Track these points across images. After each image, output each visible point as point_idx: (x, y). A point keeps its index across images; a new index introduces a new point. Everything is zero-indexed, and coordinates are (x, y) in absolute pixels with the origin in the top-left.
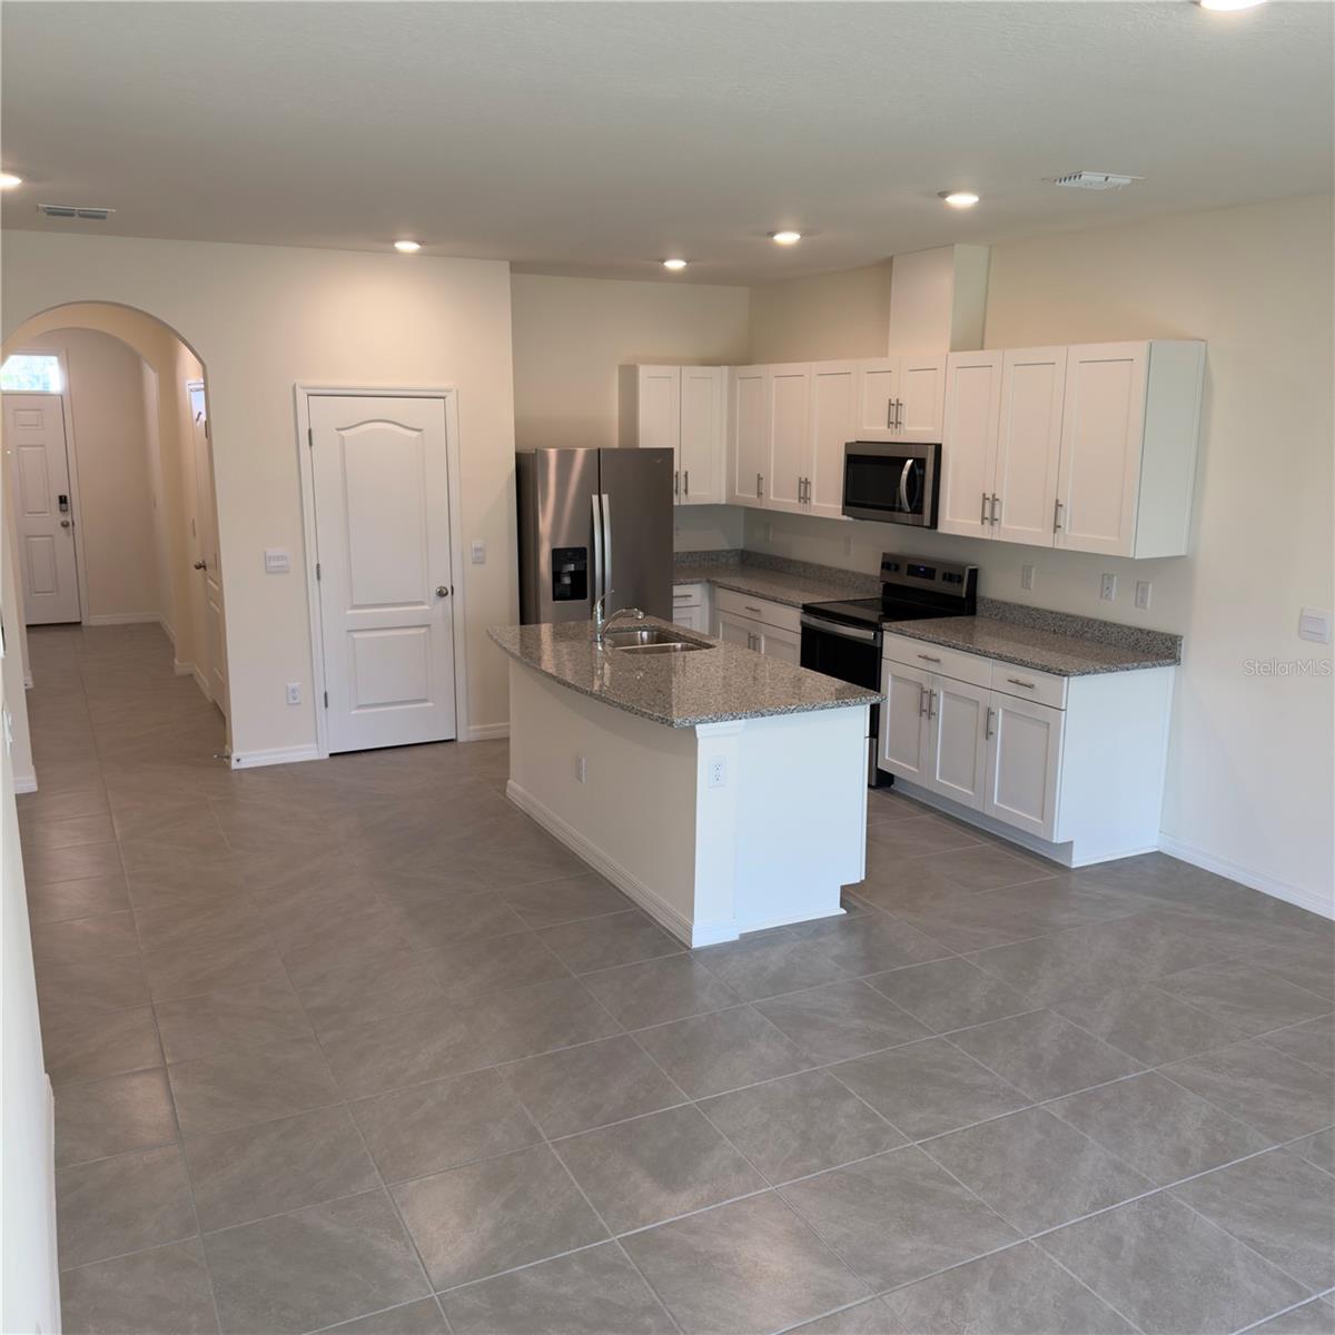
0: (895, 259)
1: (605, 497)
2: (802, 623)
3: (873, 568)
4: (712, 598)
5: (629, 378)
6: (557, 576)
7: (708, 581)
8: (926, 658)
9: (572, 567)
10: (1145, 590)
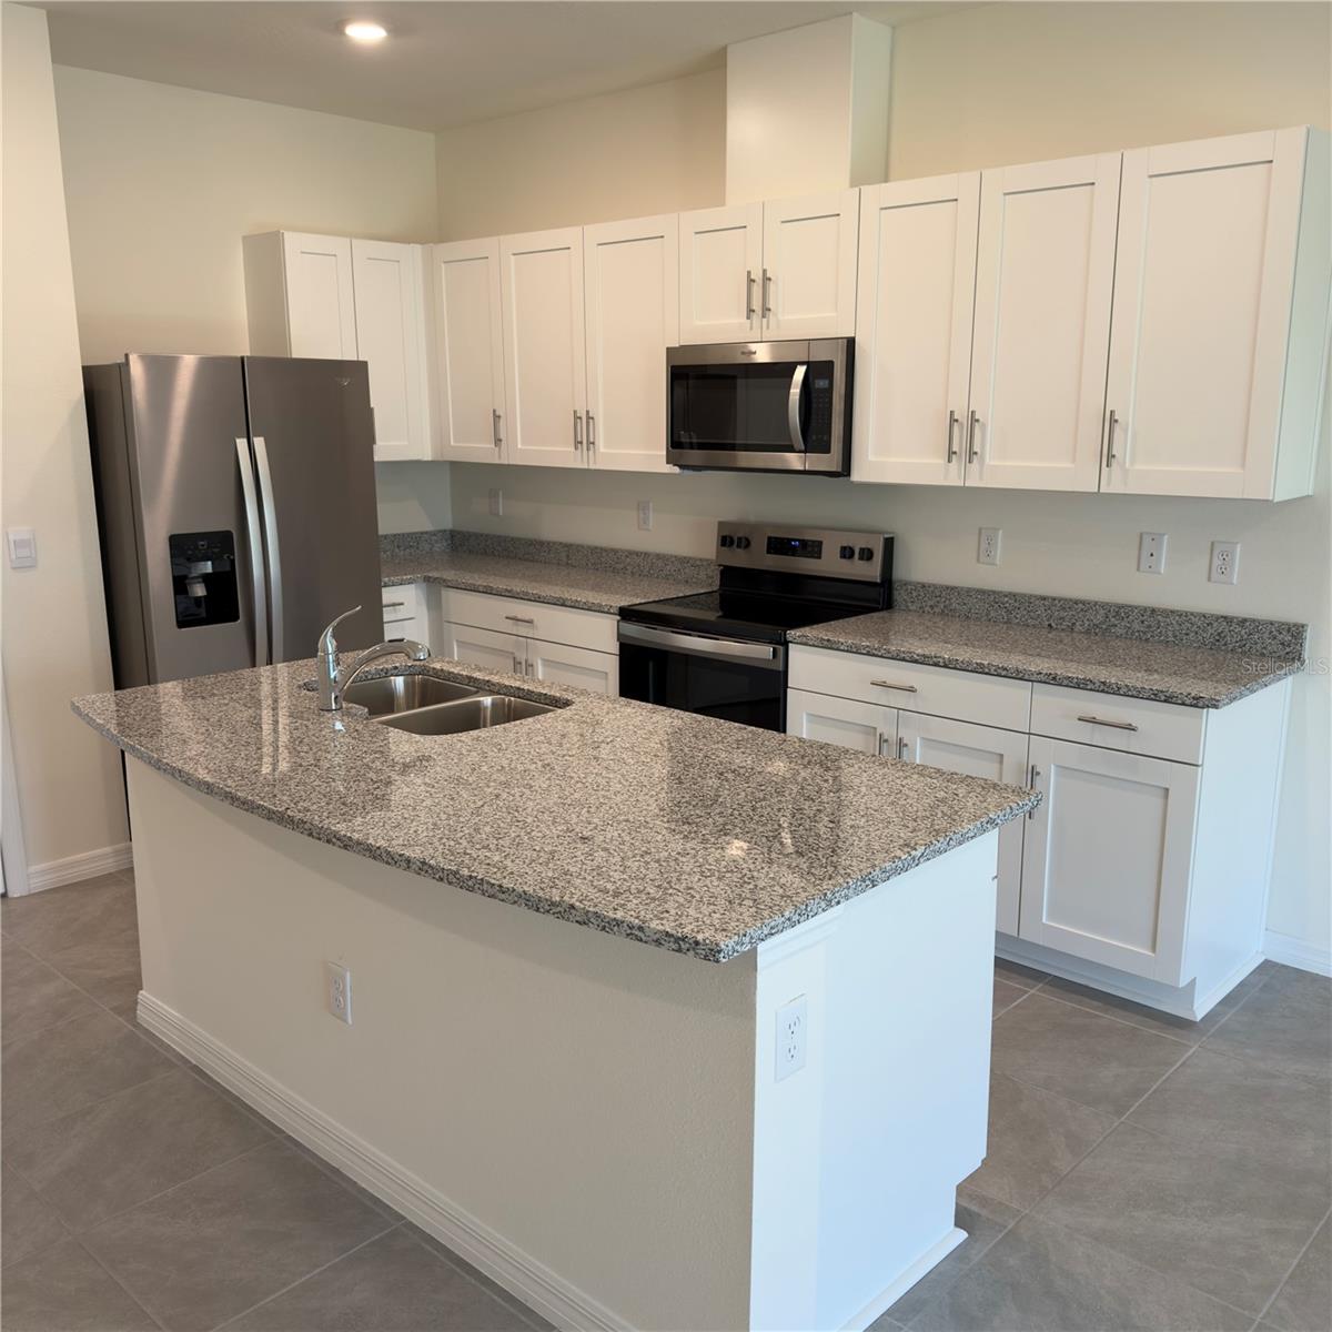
0: (729, 50)
1: (259, 443)
2: (620, 636)
3: (705, 547)
4: (435, 604)
5: (266, 256)
6: (180, 585)
7: (427, 579)
8: (883, 685)
9: (208, 567)
10: (1227, 557)
